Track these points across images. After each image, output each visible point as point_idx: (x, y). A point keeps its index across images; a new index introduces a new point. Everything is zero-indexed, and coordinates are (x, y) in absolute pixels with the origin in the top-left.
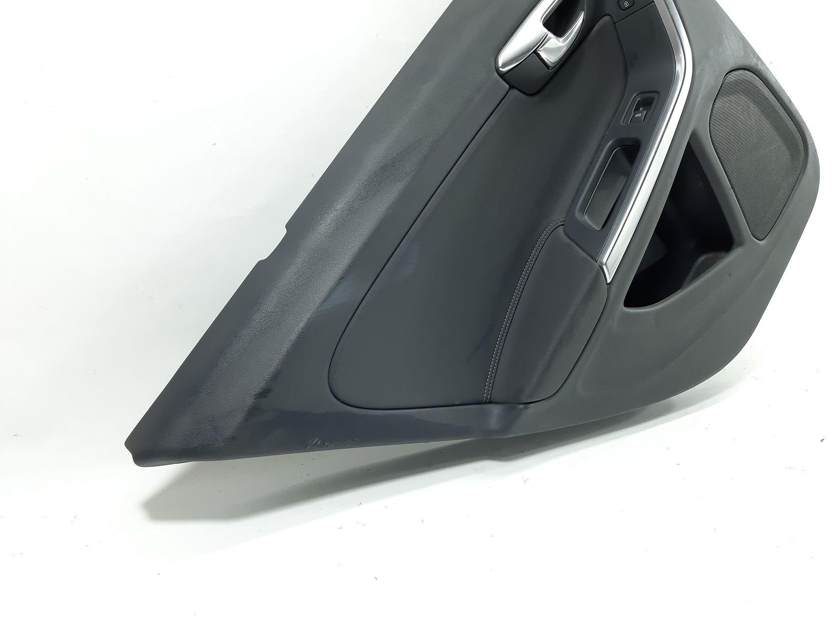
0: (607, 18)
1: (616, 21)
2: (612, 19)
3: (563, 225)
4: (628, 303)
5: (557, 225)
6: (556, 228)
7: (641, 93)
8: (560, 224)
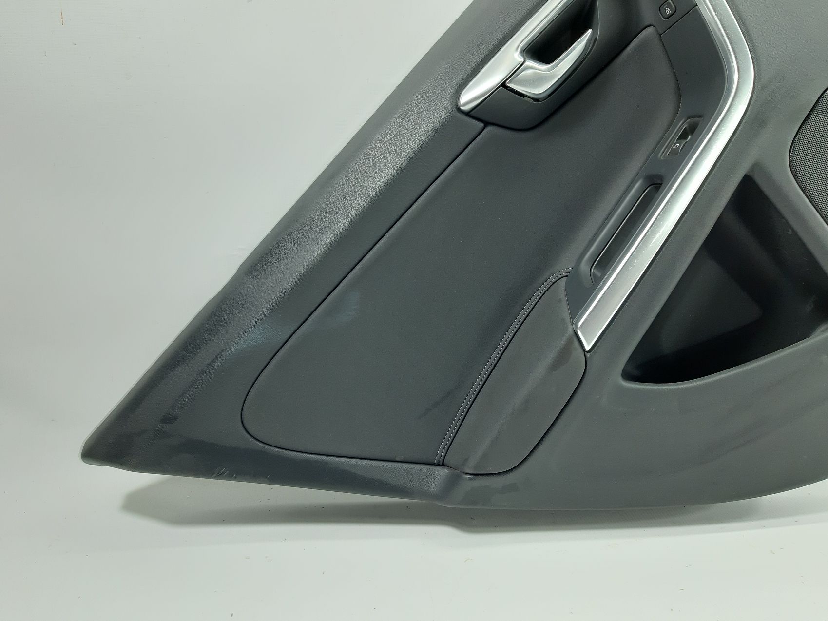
0: (650, 30)
1: (661, 32)
2: (657, 31)
3: (567, 276)
4: (628, 376)
5: (561, 276)
6: (558, 280)
7: (689, 118)
8: (564, 275)
